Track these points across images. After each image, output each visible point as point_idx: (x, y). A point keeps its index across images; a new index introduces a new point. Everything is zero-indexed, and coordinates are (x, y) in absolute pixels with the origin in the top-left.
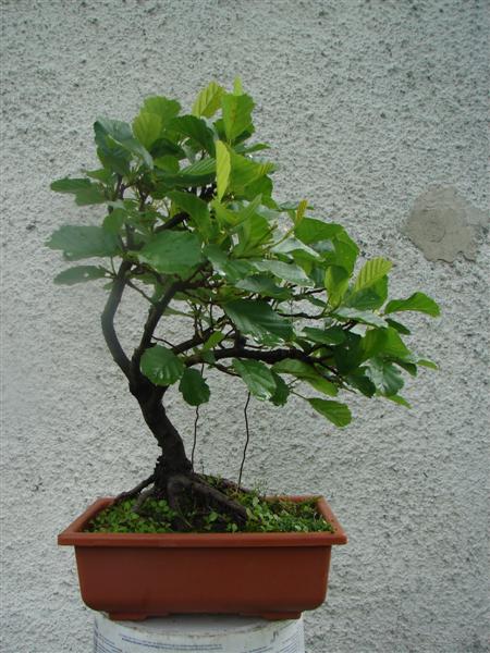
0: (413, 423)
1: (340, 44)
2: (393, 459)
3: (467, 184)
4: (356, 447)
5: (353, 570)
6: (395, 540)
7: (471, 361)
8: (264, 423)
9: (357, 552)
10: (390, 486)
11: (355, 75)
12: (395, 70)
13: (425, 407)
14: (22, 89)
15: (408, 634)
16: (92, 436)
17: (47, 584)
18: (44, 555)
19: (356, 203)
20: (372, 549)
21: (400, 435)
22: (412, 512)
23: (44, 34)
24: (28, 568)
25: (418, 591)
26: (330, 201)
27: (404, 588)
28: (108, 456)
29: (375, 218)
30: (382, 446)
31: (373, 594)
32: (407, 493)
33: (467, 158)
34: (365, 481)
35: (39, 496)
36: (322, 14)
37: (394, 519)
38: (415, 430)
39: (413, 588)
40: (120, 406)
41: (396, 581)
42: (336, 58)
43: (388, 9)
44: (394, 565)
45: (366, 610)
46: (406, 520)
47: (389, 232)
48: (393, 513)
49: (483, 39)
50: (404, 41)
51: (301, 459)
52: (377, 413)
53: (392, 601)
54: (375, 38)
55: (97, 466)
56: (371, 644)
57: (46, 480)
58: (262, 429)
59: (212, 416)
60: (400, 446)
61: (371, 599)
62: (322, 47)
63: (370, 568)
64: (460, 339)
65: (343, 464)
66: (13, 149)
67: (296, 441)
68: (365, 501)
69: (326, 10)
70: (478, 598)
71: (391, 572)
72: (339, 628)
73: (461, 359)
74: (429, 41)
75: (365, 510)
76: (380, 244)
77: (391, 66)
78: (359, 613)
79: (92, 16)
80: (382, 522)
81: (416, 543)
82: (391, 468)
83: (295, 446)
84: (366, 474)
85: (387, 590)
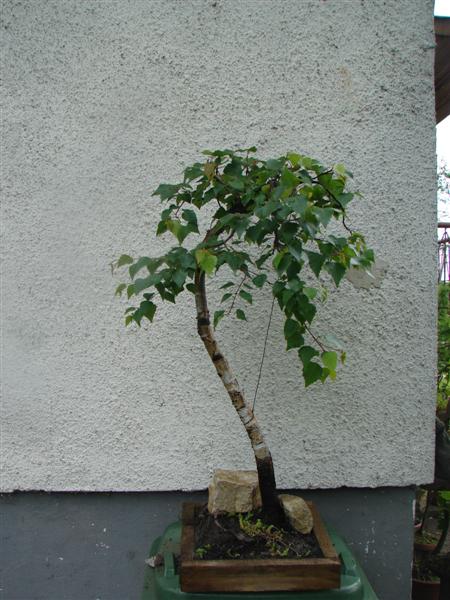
0: (347, 370)
3: (378, 247)
5: (317, 442)
6: (338, 427)
7: (377, 339)
8: (273, 371)
9: (319, 433)
10: (335, 400)
13: (354, 362)
14: (146, 201)
15: (344, 472)
16: (189, 378)
17: (167, 451)
20: (326, 432)
22: (346, 414)
23: (156, 170)
24: (158, 444)
25: (350, 452)
27: (343, 450)
28: (197, 388)
31: (327, 453)
32: (344, 404)
33: (377, 233)
34: (323, 398)
35: (163, 409)
37: (337, 417)
38: (348, 373)
39: (347, 450)
40: (203, 364)
41: (338, 447)
43: (338, 153)
44: (338, 439)
45: (323, 461)
46: (343, 417)
48: (337, 414)
49: (387, 168)
51: (291, 388)
53: (336, 457)
55: (192, 393)
56: (327, 478)
57: (166, 400)
58: (272, 374)
59: (248, 368)
61: (326, 456)
63: (326, 441)
64: (371, 328)
66: (143, 233)
67: (289, 379)
68: (323, 408)
70: (379, 455)
71: (336, 443)
72: (311, 470)
73: (371, 337)
74: (359, 170)
75: (323, 413)
78: (320, 463)
79: (181, 160)
80: (331, 418)
81: (349, 429)
82: (336, 392)
83: (288, 382)
84: (323, 395)
85: (334, 451)
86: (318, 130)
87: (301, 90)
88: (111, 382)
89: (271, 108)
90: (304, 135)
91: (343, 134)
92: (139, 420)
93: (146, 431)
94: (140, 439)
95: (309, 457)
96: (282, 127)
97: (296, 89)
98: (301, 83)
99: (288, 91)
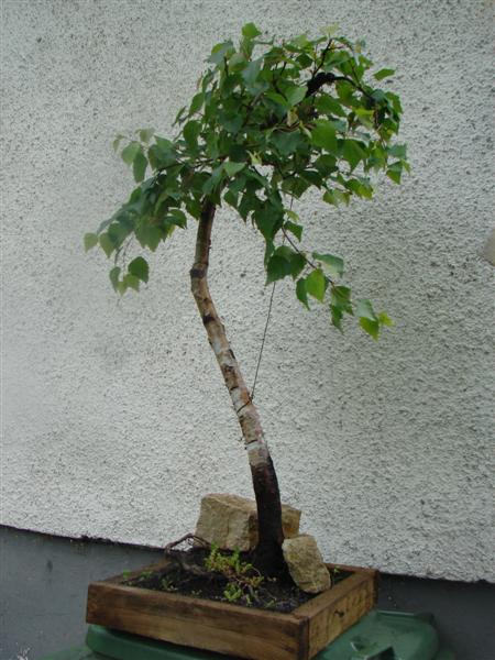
1: (438, 127)
2: (473, 422)
4: (445, 413)
5: (442, 505)
6: (474, 484)
8: (381, 395)
9: (445, 491)
10: (470, 442)
11: (447, 148)
12: (477, 138)
15: (484, 558)
16: (276, 404)
18: (243, 483)
19: (447, 238)
20: (457, 489)
21: (478, 404)
22: (488, 463)
26: (429, 239)
27: (482, 522)
28: (283, 419)
29: (461, 247)
30: (464, 412)
31: (457, 524)
32: (483, 448)
34: (451, 437)
36: (425, 109)
37: (474, 467)
38: (490, 400)
39: (489, 522)
40: (292, 385)
41: (475, 515)
42: (435, 138)
43: (474, 95)
44: (474, 503)
45: (452, 536)
46: (482, 468)
47: (471, 256)
48: (473, 463)
50: (485, 116)
51: (406, 421)
52: (461, 388)
53: (472, 531)
54: (463, 118)
55: (276, 425)
56: (455, 563)
58: (380, 399)
59: (348, 391)
60: (478, 412)
61: (456, 528)
62: (425, 131)
63: (455, 504)
65: (435, 424)
67: (403, 408)
68: (451, 453)
69: (428, 105)
71: (472, 508)
72: (432, 548)
75: (451, 460)
76: (464, 266)
77: (475, 136)
78: (446, 538)
80: (464, 469)
82: (471, 428)
83: (402, 412)
84: (452, 432)
85: (468, 521)
86: (446, 72)
87: (424, 30)
88: (187, 409)
89: (386, 60)
90: (428, 82)
91: (481, 70)
92: (215, 459)
93: (222, 473)
94: (215, 483)
95: (430, 527)
96: (399, 78)
97: (419, 30)
98: (426, 21)
99: (408, 35)
